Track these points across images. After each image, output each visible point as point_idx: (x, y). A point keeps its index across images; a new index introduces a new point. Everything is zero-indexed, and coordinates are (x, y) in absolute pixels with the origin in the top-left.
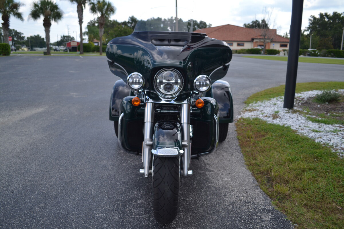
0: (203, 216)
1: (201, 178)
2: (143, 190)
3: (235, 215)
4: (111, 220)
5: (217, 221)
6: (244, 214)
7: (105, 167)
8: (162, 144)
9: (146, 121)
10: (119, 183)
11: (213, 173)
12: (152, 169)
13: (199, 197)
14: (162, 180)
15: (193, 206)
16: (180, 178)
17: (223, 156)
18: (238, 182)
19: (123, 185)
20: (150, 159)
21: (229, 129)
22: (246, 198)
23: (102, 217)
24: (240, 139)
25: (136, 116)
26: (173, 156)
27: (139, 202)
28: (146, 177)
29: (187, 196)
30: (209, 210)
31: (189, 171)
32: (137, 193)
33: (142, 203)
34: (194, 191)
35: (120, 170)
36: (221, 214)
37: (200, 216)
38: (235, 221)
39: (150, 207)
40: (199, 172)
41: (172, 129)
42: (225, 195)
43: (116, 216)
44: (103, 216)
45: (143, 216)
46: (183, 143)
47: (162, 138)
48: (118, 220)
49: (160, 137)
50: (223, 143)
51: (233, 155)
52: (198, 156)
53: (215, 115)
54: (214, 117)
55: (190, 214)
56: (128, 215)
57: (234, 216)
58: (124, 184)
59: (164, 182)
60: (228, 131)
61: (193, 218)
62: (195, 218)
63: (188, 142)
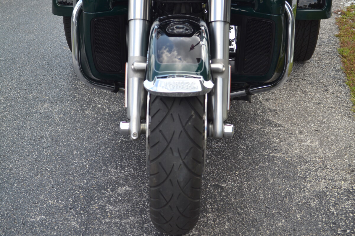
0: (256, 219)
1: (254, 140)
2: (129, 165)
3: (324, 220)
4: (61, 229)
5: (285, 231)
6: (343, 217)
7: (47, 117)
8: (167, 68)
9: (131, 16)
10: (77, 151)
11: (281, 130)
12: (145, 122)
13: (248, 180)
14: (167, 146)
15: (235, 199)
16: (205, 142)
17: (304, 92)
18: (334, 150)
19: (86, 156)
20: (142, 102)
21: (321, 31)
22: (350, 184)
23: (43, 223)
24: (345, 54)
25: (111, 6)
26: (190, 95)
27: (121, 190)
28: (134, 138)
29: (223, 178)
30: (269, 208)
31: (225, 126)
32: (117, 172)
33: (126, 193)
34: (239, 169)
35: (80, 124)
36: (294, 216)
37: (249, 219)
38: (323, 231)
39: (144, 202)
40: (250, 128)
41: (190, 36)
42: (306, 178)
43: (72, 220)
44: (45, 220)
45: (128, 220)
46: (213, 66)
47: (166, 55)
48: (77, 227)
49: (162, 53)
50: (306, 64)
51: (326, 90)
52: (249, 94)
53: (286, 2)
54: (286, 6)
55: (228, 216)
56: (97, 217)
57: (322, 221)
58: (88, 154)
59: (171, 148)
60: (320, 36)
61: (235, 224)
62: (238, 224)
63: (224, 63)
